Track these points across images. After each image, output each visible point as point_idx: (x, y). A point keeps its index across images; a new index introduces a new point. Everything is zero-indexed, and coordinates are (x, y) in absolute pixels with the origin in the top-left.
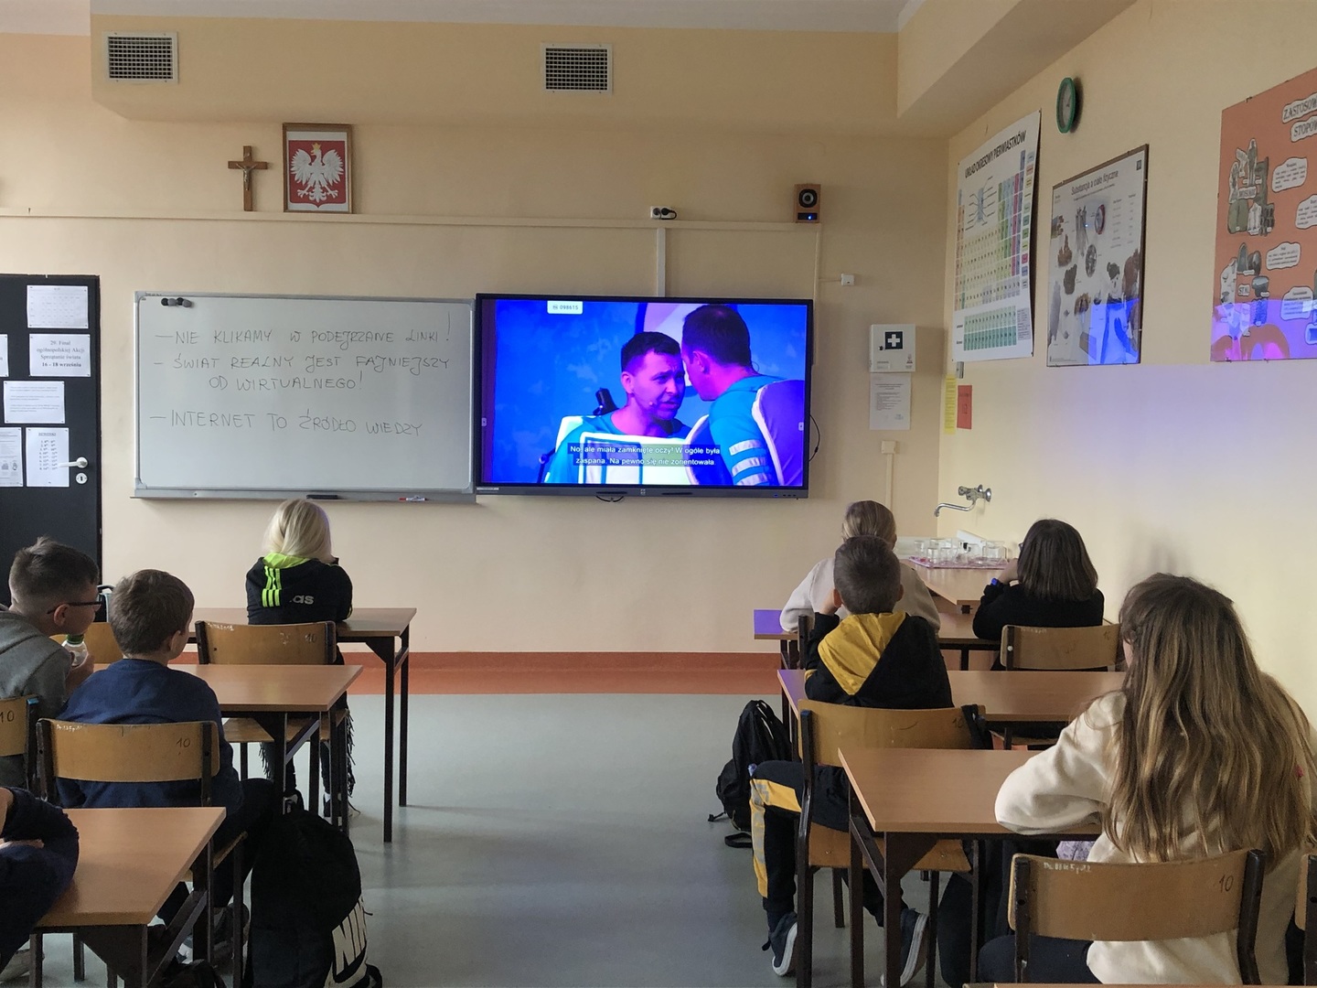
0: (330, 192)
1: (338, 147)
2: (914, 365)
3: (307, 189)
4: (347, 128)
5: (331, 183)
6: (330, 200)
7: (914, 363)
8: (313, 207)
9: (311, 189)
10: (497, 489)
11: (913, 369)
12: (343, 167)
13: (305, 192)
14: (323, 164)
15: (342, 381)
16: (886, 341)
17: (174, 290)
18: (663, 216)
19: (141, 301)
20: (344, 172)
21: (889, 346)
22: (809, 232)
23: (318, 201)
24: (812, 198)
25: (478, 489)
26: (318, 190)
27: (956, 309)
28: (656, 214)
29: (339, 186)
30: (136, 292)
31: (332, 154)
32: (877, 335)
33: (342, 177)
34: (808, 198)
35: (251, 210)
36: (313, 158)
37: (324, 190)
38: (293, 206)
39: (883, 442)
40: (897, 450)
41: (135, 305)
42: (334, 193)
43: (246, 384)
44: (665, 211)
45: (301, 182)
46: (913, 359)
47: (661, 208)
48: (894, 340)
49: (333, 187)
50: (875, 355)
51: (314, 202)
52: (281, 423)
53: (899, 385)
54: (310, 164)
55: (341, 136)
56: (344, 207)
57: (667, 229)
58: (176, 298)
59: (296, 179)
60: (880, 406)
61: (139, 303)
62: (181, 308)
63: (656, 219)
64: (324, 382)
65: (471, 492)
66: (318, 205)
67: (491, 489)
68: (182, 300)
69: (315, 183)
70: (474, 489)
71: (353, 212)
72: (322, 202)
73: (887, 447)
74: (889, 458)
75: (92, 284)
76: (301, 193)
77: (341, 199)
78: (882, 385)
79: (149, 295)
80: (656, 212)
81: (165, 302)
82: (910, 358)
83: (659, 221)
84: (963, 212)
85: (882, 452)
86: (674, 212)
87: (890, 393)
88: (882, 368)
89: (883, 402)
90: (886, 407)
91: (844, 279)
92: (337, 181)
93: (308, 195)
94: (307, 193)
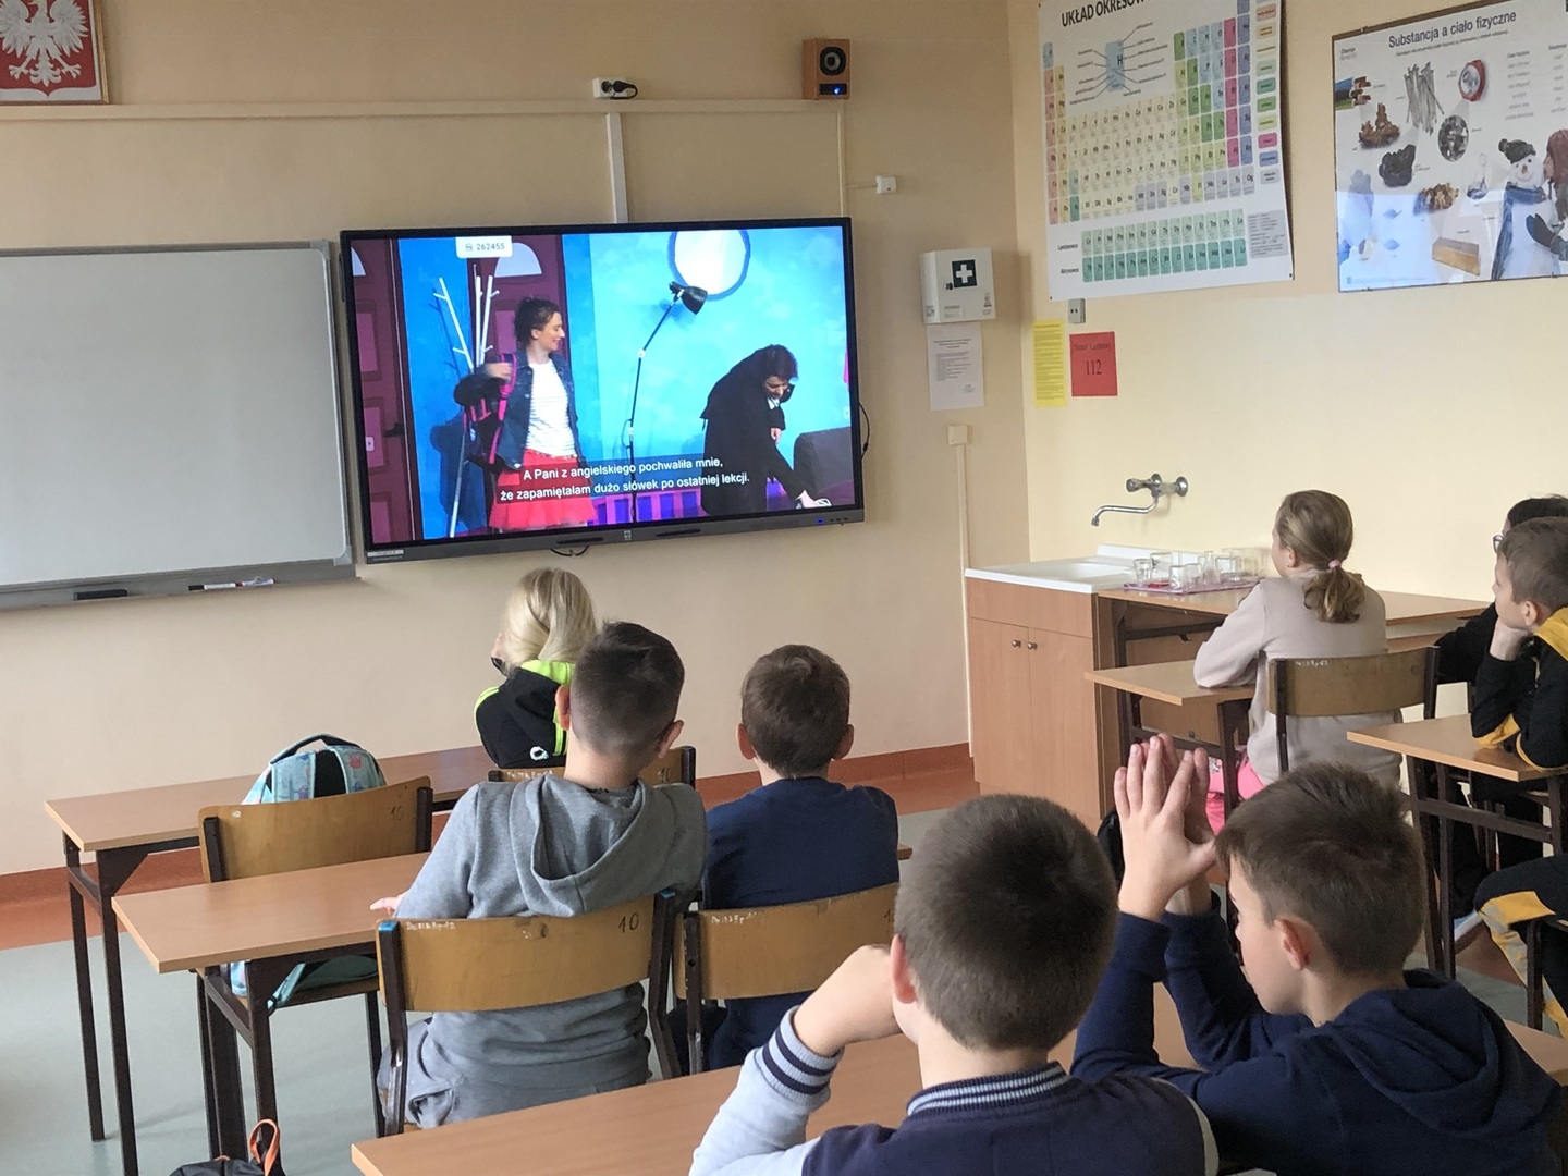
2: (993, 308)
3: (25, 64)
5: (67, 52)
8: (39, 95)
10: (401, 552)
11: (992, 316)
14: (52, 20)
16: (955, 275)
18: (616, 94)
20: (89, 33)
21: (958, 283)
22: (830, 113)
23: (46, 84)
24: (838, 61)
25: (370, 554)
27: (1053, 222)
28: (606, 91)
29: (83, 57)
31: (66, 3)
34: (832, 61)
38: (2, 94)
39: (951, 428)
40: (969, 438)
44: (620, 86)
45: (15, 51)
46: (992, 301)
47: (612, 81)
48: (964, 274)
51: (40, 86)
53: (965, 341)
54: (28, 20)
56: (94, 93)
57: (621, 114)
59: (5, 46)
63: (605, 98)
65: (349, 561)
66: (47, 91)
67: (390, 553)
69: (38, 54)
70: (354, 557)
71: (111, 100)
72: (53, 87)
73: (956, 435)
74: (959, 449)
76: (16, 71)
77: (86, 80)
80: (605, 87)
82: (987, 299)
83: (610, 101)
84: (1061, 77)
85: (951, 443)
86: (633, 87)
87: (955, 354)
88: (951, 316)
89: (947, 368)
90: (951, 375)
91: (882, 184)
92: (78, 49)
93: (29, 74)
94: (26, 72)
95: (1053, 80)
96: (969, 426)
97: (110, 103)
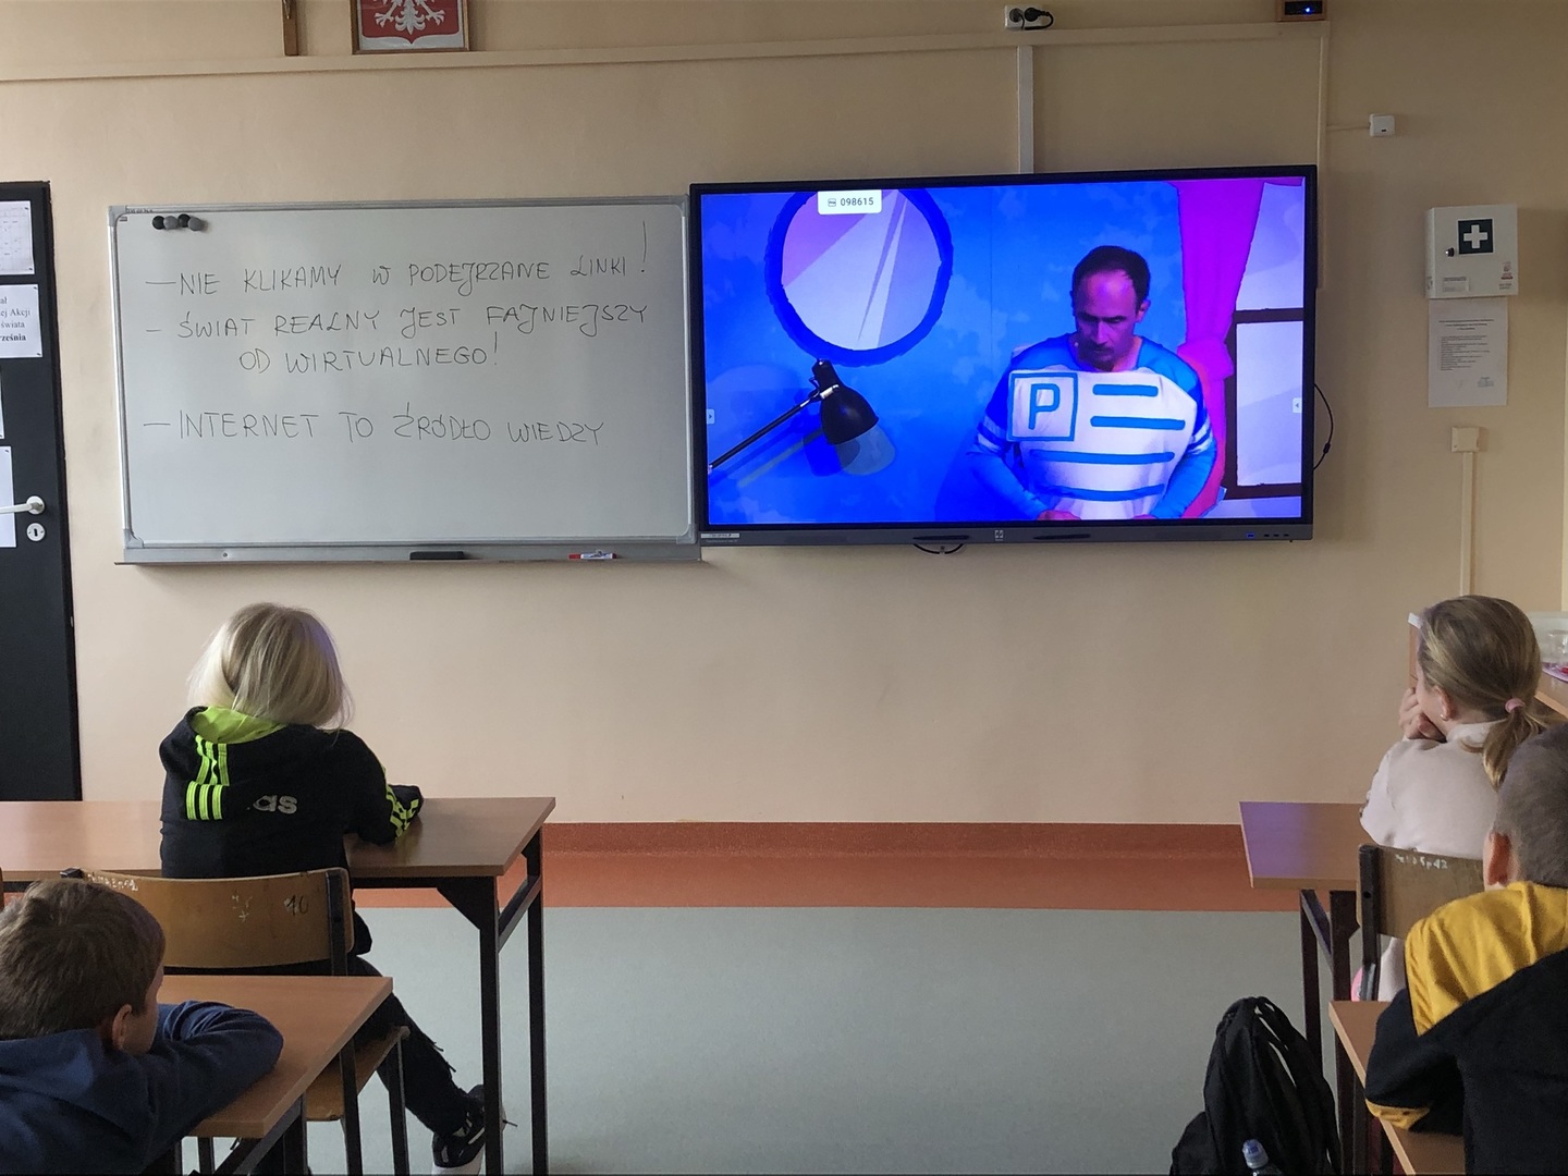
0: (432, 14)
2: (1515, 281)
3: (390, 12)
6: (432, 28)
7: (1515, 276)
8: (406, 44)
9: (398, 12)
10: (737, 535)
11: (1514, 290)
13: (388, 16)
15: (463, 351)
16: (1461, 238)
17: (172, 205)
18: (1028, 24)
19: (119, 223)
21: (1465, 248)
22: (1308, 37)
23: (411, 31)
25: (704, 536)
26: (410, 11)
28: (1016, 20)
30: (111, 208)
32: (1441, 229)
35: (298, 55)
37: (421, 11)
38: (367, 43)
39: (1455, 432)
40: (1482, 444)
41: (109, 230)
42: (438, 16)
43: (302, 363)
44: (1032, 14)
46: (1514, 271)
47: (1023, 9)
48: (1476, 237)
49: (437, 3)
50: (1438, 266)
51: (404, 34)
52: (364, 427)
53: (1485, 322)
56: (457, 39)
57: (1035, 48)
58: (177, 215)
60: (1447, 363)
61: (115, 226)
62: (188, 234)
63: (1016, 29)
64: (433, 355)
65: (692, 541)
66: (412, 39)
67: (727, 535)
68: (188, 218)
70: (698, 537)
71: (472, 47)
72: (417, 34)
73: (1463, 439)
74: (1467, 460)
75: (38, 196)
76: (381, 19)
77: (449, 27)
78: (1451, 323)
79: (133, 212)
80: (1015, 15)
81: (159, 223)
82: (1506, 269)
83: (1020, 32)
85: (1454, 449)
86: (1048, 14)
87: (1467, 338)
88: (1452, 290)
89: (1455, 355)
90: (1459, 364)
91: (1375, 124)
93: (394, 22)
94: (391, 19)
96: (1482, 430)
97: (471, 50)
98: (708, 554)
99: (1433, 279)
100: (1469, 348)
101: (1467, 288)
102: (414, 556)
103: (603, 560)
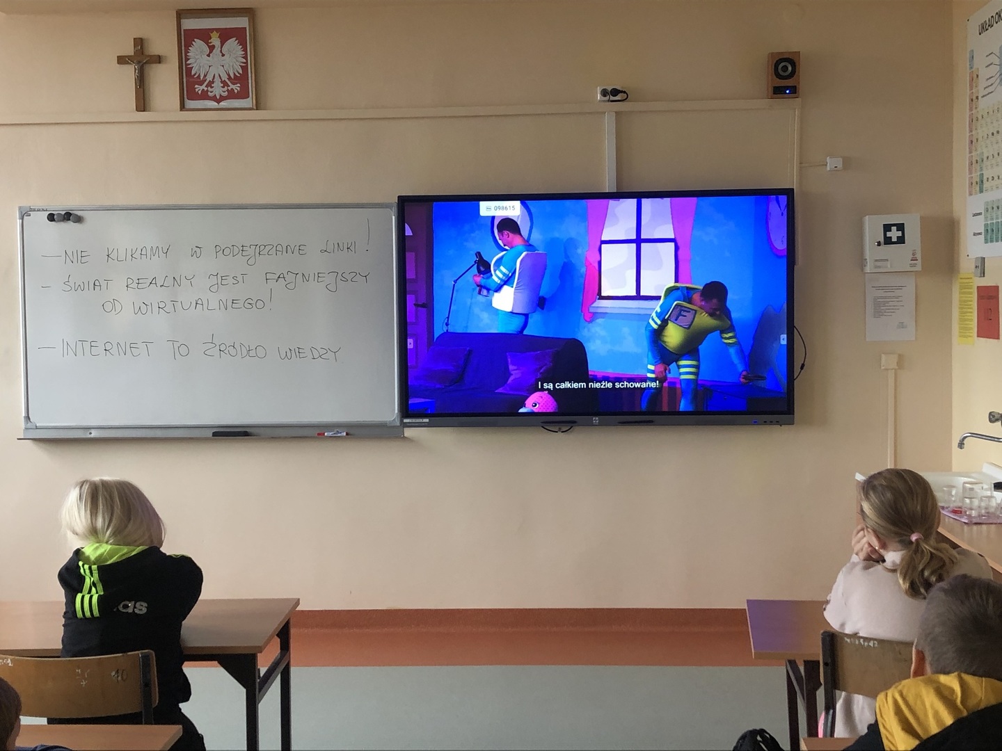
1: (238, 34)
2: (919, 262)
3: (206, 84)
4: (249, 12)
5: (232, 76)
7: (920, 261)
8: (213, 104)
10: (427, 420)
11: (919, 268)
12: (246, 58)
14: (223, 55)
15: (250, 301)
16: (885, 234)
17: (60, 206)
18: (612, 98)
19: (25, 217)
21: (888, 241)
22: (787, 110)
23: (218, 97)
24: (790, 68)
25: (405, 421)
27: (971, 194)
28: (605, 96)
29: (241, 79)
30: (20, 208)
31: (232, 43)
32: (872, 228)
33: (245, 68)
34: (785, 68)
35: (144, 111)
36: (212, 48)
38: (190, 104)
39: (883, 357)
40: (900, 365)
41: (19, 222)
43: (144, 308)
44: (615, 92)
45: (199, 76)
46: (919, 256)
47: (609, 89)
48: (894, 234)
49: (235, 80)
50: (871, 252)
52: (183, 350)
53: (900, 288)
54: (208, 56)
55: (242, 22)
56: (248, 102)
57: (616, 112)
58: (63, 213)
59: (193, 73)
60: (878, 313)
61: (23, 219)
62: (70, 226)
63: (605, 101)
64: (230, 303)
65: (398, 424)
66: (218, 101)
67: (421, 420)
68: (70, 214)
69: (214, 76)
70: (402, 422)
71: (258, 107)
73: (889, 361)
74: (891, 375)
77: (243, 94)
78: (879, 288)
79: (35, 211)
80: (604, 93)
81: (51, 218)
82: (914, 254)
83: (607, 103)
84: (977, 76)
85: (883, 368)
86: (625, 92)
87: (890, 297)
88: (879, 267)
89: (882, 308)
90: (885, 314)
91: (832, 163)
92: (239, 73)
93: (207, 91)
94: (206, 89)
95: (974, 79)
96: (900, 355)
97: (257, 109)
98: (408, 432)
99: (868, 261)
100: (891, 304)
101: (889, 266)
102: (215, 434)
103: (339, 437)
